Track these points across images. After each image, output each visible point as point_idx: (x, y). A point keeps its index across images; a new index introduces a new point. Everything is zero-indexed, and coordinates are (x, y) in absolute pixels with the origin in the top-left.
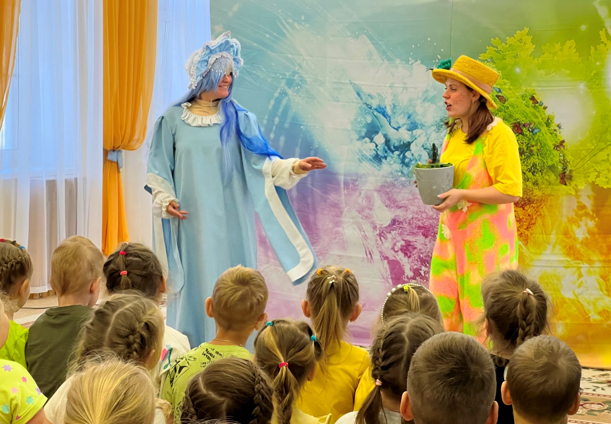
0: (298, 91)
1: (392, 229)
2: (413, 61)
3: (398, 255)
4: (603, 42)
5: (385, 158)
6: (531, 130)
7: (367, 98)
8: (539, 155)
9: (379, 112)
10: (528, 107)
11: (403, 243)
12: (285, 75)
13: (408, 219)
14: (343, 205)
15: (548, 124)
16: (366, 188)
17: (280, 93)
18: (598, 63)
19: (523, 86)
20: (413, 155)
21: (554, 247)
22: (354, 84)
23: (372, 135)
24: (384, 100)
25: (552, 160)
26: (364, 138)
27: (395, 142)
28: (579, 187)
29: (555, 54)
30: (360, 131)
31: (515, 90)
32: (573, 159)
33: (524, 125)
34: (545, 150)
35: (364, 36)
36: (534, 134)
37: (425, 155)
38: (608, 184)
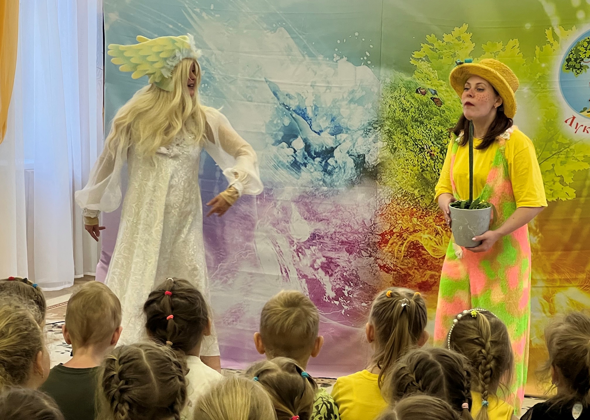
0: (205, 89)
1: (311, 244)
2: (338, 58)
3: (317, 273)
4: (549, 43)
5: (305, 165)
7: (284, 98)
9: (299, 114)
11: (324, 260)
13: (329, 233)
14: (256, 217)
16: (281, 199)
18: (543, 65)
20: (336, 162)
22: (270, 82)
23: (290, 139)
24: (305, 101)
26: (280, 142)
27: (316, 147)
29: (496, 54)
30: (276, 135)
35: (283, 29)
37: (350, 163)
38: (553, 196)
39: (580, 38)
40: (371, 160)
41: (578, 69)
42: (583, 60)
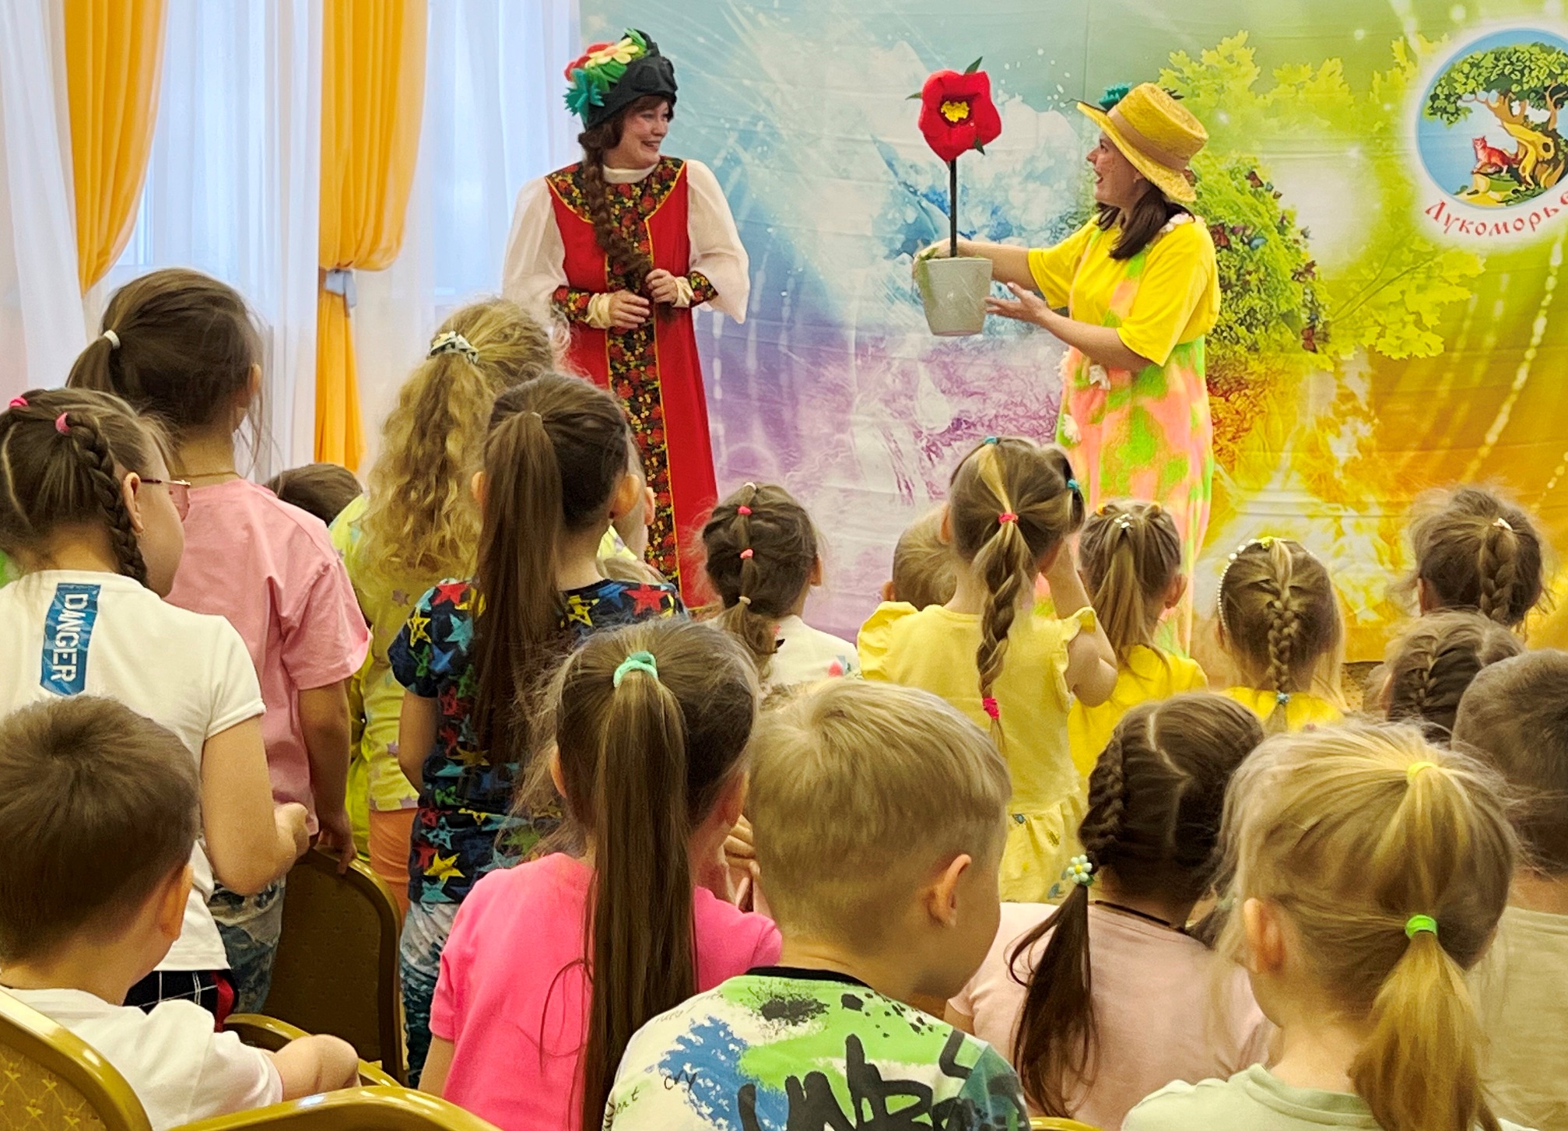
0: (763, 156)
1: (953, 437)
2: (1005, 97)
4: (1398, 65)
6: (1246, 240)
7: (904, 172)
8: (1262, 290)
9: (933, 202)
10: (1243, 194)
12: (737, 121)
13: (986, 419)
14: (854, 389)
15: (1282, 229)
16: (900, 355)
17: (726, 159)
18: (1387, 107)
19: (1233, 152)
21: (1288, 477)
22: (880, 142)
25: (1288, 301)
26: (899, 253)
28: (1343, 357)
29: (1300, 87)
30: (891, 241)
31: (1216, 158)
32: (1332, 299)
33: (1233, 231)
34: (1275, 281)
35: (905, 44)
36: (1252, 249)
38: (1401, 349)
39: (1457, 57)
41: (1453, 114)
42: (1460, 97)
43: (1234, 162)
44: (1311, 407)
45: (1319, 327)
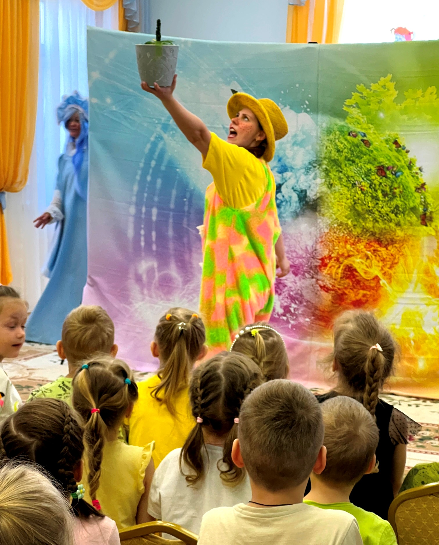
0: (173, 135)
2: (282, 106)
6: (394, 173)
8: (401, 197)
10: (392, 151)
12: (161, 120)
15: (410, 167)
17: (156, 138)
19: (386, 131)
20: (283, 196)
21: (416, 286)
25: (413, 201)
29: (417, 100)
31: (379, 134)
32: (434, 201)
33: (388, 169)
34: (407, 192)
35: (235, 82)
36: (396, 177)
37: (295, 197)
40: (311, 195)
43: (387, 136)
44: (426, 252)
45: (428, 214)
